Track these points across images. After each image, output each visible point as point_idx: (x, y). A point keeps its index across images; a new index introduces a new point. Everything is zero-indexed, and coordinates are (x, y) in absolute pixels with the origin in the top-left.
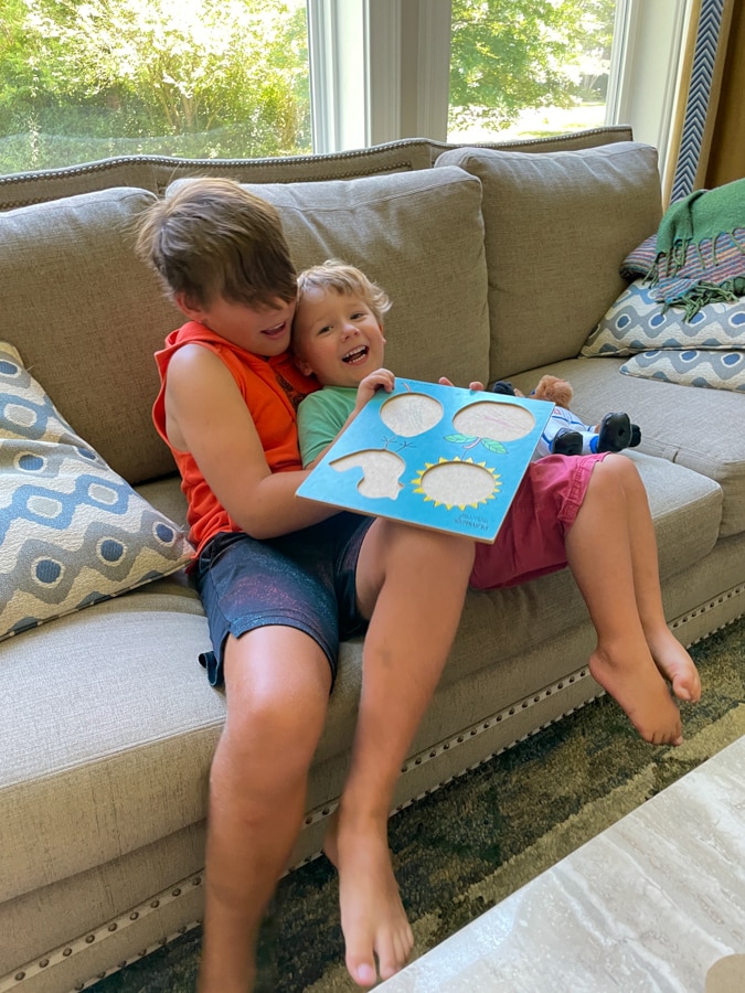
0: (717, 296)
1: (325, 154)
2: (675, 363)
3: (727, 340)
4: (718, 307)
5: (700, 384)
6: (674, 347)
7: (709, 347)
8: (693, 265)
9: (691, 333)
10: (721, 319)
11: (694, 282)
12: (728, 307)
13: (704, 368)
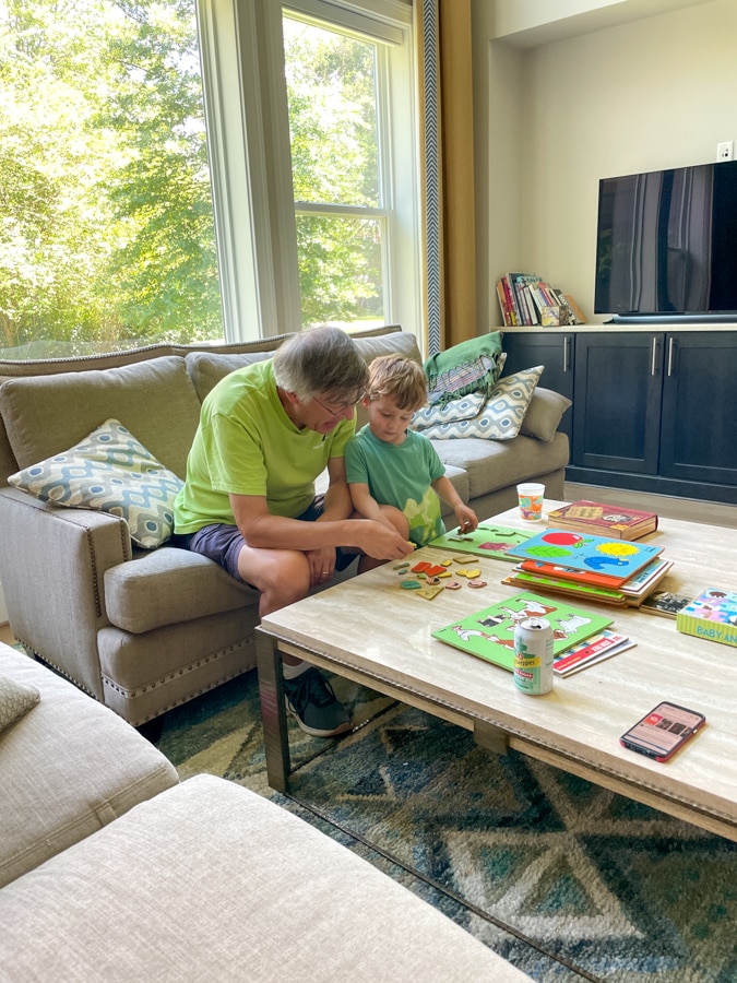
0: (453, 398)
1: (232, 343)
2: (440, 430)
3: (460, 416)
4: (454, 402)
5: (453, 437)
6: (438, 423)
7: (454, 420)
8: (440, 385)
9: (444, 415)
10: (457, 407)
11: (442, 393)
12: (459, 401)
13: (453, 430)
